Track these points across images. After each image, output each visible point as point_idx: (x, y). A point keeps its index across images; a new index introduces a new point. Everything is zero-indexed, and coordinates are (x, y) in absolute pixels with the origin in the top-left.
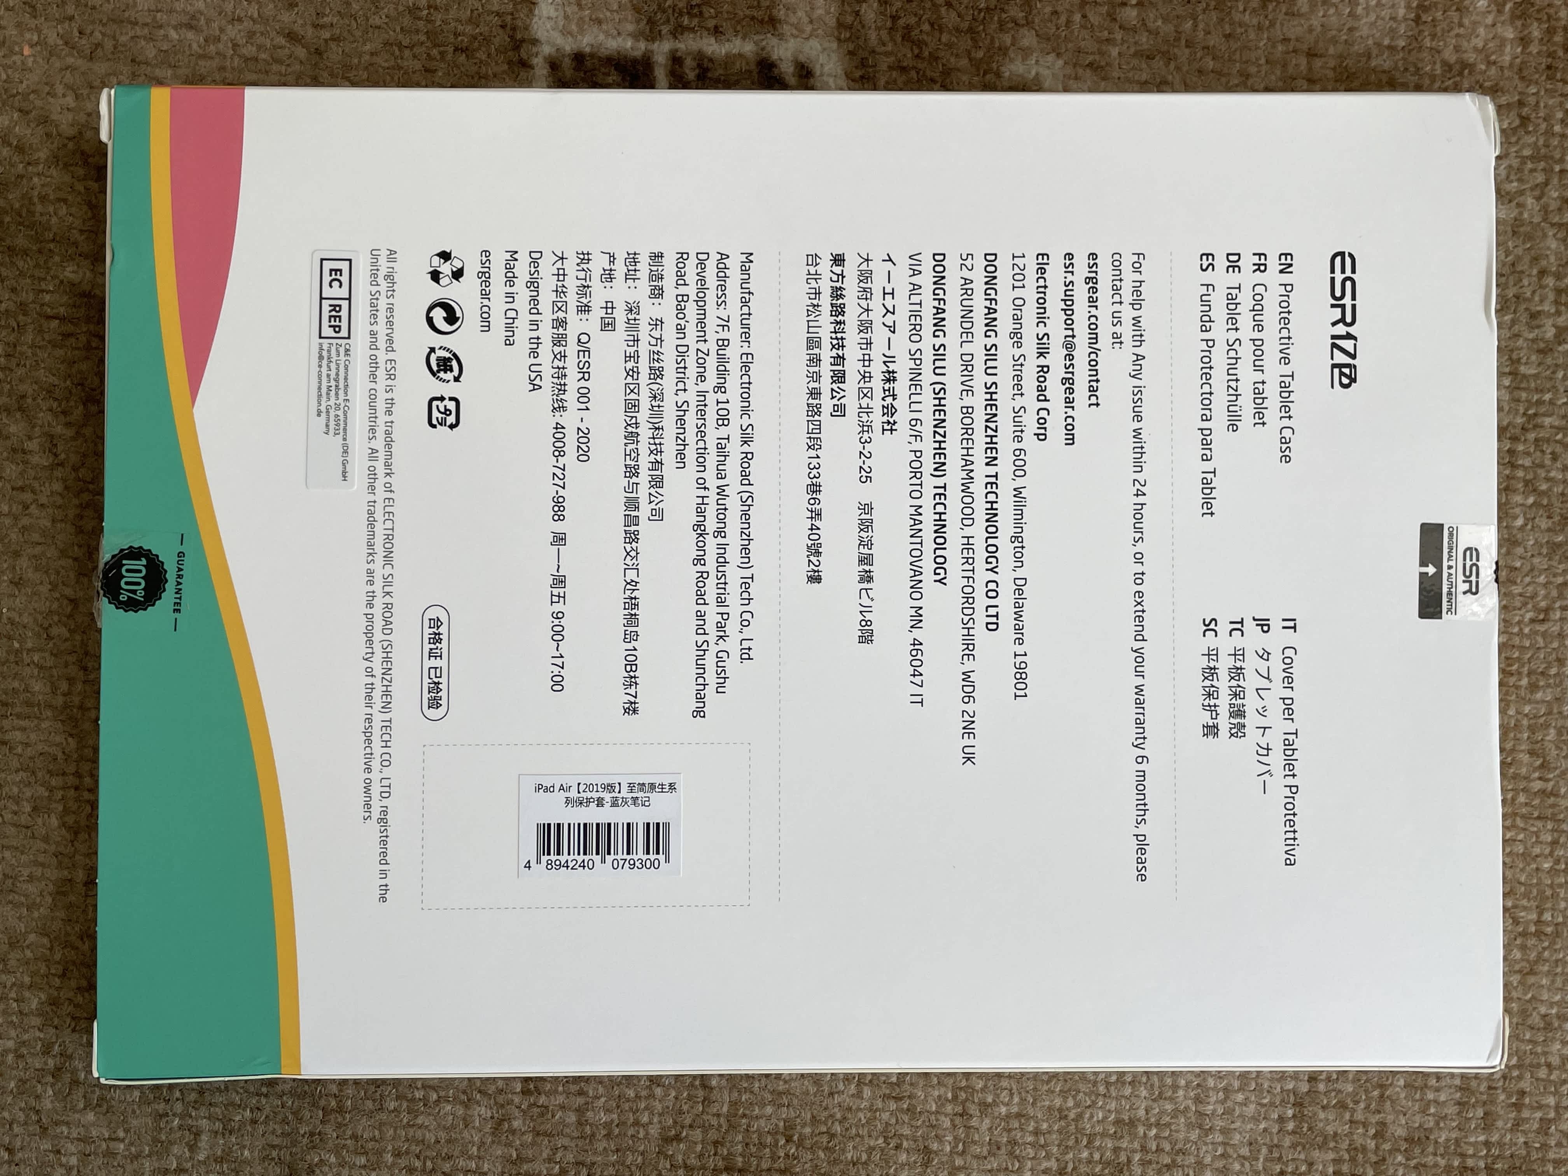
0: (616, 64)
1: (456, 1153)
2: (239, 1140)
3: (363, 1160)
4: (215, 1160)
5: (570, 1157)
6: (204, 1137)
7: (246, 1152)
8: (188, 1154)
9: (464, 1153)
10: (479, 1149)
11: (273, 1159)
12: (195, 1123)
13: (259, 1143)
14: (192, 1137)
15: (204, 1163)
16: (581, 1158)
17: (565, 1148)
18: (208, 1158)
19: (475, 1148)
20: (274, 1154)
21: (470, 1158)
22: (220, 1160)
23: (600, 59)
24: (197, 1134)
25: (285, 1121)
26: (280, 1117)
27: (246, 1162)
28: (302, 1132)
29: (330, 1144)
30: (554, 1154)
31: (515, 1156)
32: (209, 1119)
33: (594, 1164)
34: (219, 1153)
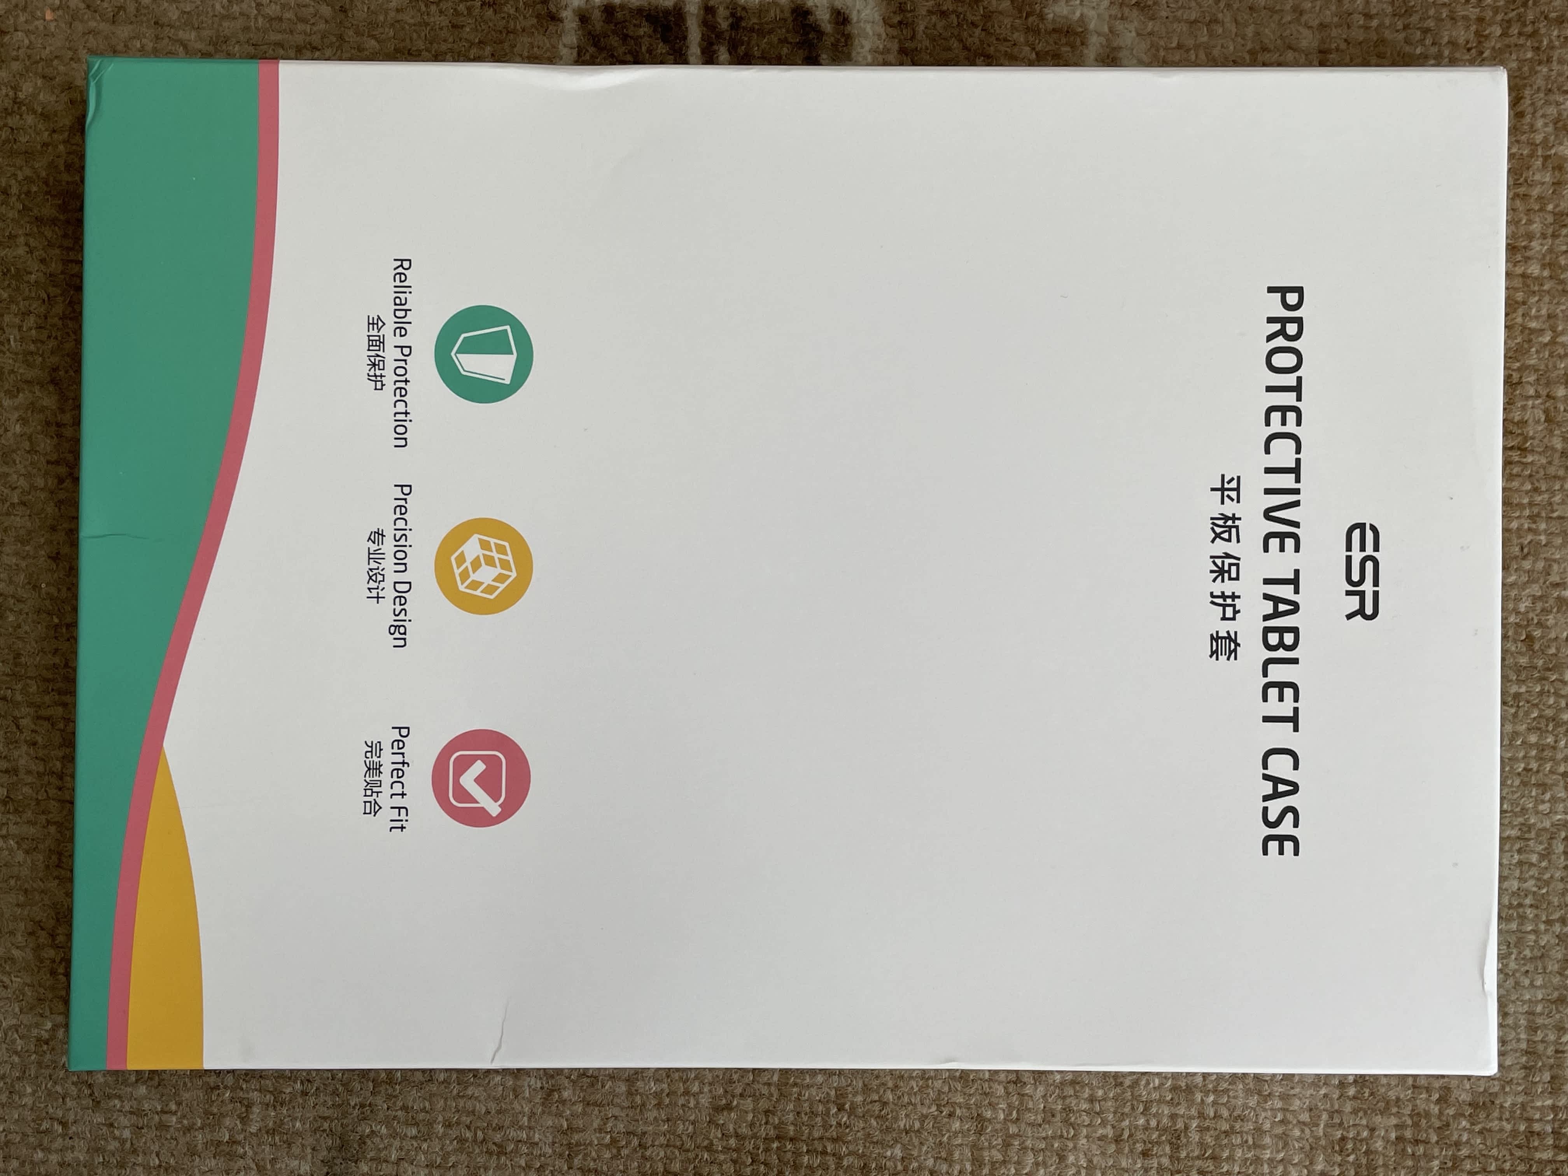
0: (647, 15)
1: (507, 1123)
2: (290, 1112)
3: (414, 1131)
4: (267, 1132)
5: (621, 1127)
6: (256, 1110)
7: (298, 1124)
8: (240, 1126)
9: (515, 1124)
10: (529, 1118)
11: (324, 1131)
12: (246, 1096)
13: (311, 1115)
14: (244, 1109)
15: (256, 1135)
16: (631, 1128)
17: (616, 1117)
18: (260, 1130)
19: (526, 1119)
20: (326, 1125)
21: (521, 1128)
22: (272, 1132)
23: (631, 10)
24: (249, 1107)
25: (335, 1093)
26: (330, 1089)
27: (298, 1134)
28: (352, 1104)
29: (381, 1115)
30: (605, 1124)
31: (565, 1126)
32: (260, 1091)
33: (644, 1133)
34: (271, 1124)
